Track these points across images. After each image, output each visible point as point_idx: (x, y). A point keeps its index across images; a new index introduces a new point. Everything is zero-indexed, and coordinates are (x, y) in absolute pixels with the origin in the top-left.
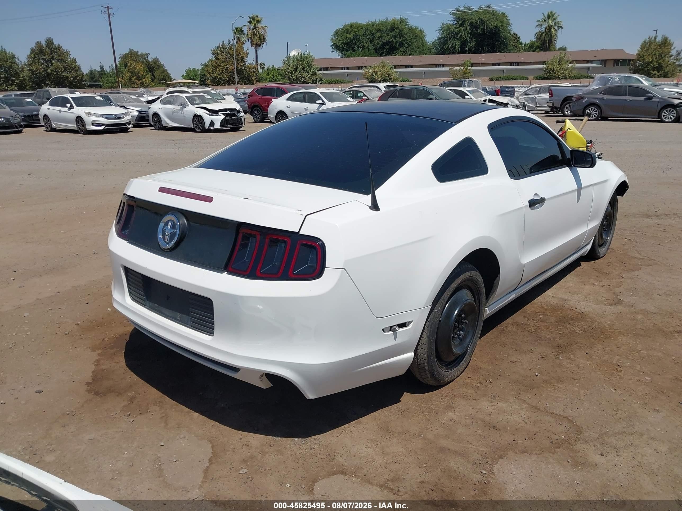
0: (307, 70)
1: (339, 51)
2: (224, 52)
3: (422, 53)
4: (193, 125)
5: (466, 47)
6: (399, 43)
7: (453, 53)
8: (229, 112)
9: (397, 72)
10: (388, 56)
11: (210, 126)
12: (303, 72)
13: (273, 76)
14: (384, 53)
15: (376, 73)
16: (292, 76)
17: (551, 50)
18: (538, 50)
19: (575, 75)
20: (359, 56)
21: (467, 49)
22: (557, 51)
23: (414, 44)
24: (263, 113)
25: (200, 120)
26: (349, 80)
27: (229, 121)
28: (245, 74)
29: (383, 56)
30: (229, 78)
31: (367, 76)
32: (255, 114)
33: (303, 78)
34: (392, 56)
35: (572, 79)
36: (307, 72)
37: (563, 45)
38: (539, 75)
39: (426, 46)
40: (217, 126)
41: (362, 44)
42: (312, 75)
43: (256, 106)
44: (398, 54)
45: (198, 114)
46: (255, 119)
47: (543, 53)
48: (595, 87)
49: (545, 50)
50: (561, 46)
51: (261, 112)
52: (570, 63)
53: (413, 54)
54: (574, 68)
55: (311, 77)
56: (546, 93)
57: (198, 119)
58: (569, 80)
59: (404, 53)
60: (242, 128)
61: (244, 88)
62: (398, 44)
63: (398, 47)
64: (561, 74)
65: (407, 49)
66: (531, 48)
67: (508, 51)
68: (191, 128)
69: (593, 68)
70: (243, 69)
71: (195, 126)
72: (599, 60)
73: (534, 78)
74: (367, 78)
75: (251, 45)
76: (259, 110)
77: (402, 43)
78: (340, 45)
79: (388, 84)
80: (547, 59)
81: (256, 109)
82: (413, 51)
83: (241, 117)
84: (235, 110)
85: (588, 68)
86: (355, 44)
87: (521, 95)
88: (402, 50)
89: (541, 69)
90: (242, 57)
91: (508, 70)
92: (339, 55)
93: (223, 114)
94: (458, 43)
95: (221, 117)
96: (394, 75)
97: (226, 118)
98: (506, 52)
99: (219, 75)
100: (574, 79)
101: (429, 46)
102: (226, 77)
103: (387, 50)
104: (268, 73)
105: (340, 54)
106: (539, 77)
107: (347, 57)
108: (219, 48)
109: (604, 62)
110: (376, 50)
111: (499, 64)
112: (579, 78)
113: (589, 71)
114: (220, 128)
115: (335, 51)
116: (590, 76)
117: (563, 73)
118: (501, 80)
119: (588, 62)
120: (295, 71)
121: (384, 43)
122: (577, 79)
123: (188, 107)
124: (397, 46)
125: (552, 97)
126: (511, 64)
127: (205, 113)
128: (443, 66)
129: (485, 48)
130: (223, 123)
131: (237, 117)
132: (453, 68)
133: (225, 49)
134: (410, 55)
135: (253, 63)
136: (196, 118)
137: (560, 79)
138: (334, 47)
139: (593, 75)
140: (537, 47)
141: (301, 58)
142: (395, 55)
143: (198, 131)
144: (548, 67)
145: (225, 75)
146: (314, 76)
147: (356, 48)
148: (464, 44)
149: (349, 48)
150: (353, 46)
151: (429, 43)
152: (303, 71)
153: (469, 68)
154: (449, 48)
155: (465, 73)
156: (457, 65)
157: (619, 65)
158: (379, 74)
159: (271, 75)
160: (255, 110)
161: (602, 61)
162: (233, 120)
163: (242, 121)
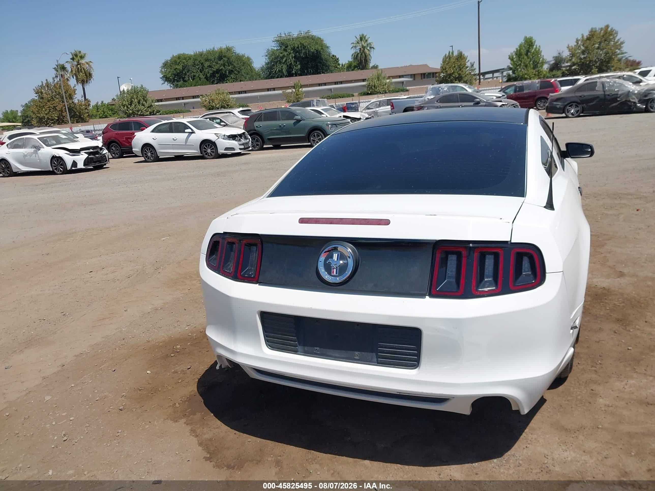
0: (143, 103)
1: (170, 83)
2: (49, 90)
3: (252, 79)
4: (52, 167)
5: (293, 71)
6: (229, 71)
7: (281, 77)
8: (92, 151)
9: (234, 98)
10: (220, 84)
11: (72, 167)
12: (139, 106)
13: (103, 111)
14: (215, 81)
15: (213, 100)
16: (128, 111)
17: (367, 69)
18: (356, 69)
19: (393, 89)
20: (191, 86)
21: (294, 72)
22: (370, 69)
23: (243, 71)
24: (122, 148)
25: (60, 162)
26: (186, 110)
27: (93, 159)
28: (76, 112)
29: (214, 84)
30: (58, 117)
31: (204, 104)
32: (113, 150)
33: (140, 111)
34: (223, 83)
35: (391, 93)
36: (143, 105)
37: (375, 64)
38: (362, 91)
39: (255, 72)
40: (81, 165)
41: (193, 74)
42: (148, 107)
43: (113, 142)
44: (229, 81)
45: (57, 156)
46: (113, 155)
47: (360, 71)
48: (430, 97)
49: (362, 69)
50: (373, 65)
51: (119, 147)
52: (387, 79)
53: (243, 80)
54: (392, 83)
55: (147, 110)
56: (385, 106)
57: (58, 160)
58: (389, 94)
59: (235, 80)
60: (106, 165)
61: (79, 126)
62: (227, 72)
63: (229, 74)
64: (381, 89)
65: (237, 76)
66: (350, 67)
67: (330, 72)
68: (50, 171)
69: (407, 81)
70: (73, 107)
71: (54, 168)
72: (409, 75)
73: (358, 94)
74: (205, 106)
75: (77, 82)
76: (117, 146)
77: (232, 71)
78: (170, 77)
79: (241, 109)
80: (368, 76)
81: (114, 145)
82: (243, 77)
83: (105, 154)
84: (97, 147)
85: (403, 82)
86: (185, 74)
87: (364, 110)
88: (232, 77)
89: (364, 86)
90: (70, 95)
91: (335, 89)
92: (171, 87)
93: (85, 153)
94: (285, 67)
95: (83, 156)
96: (231, 101)
97: (90, 157)
98: (329, 73)
99: (46, 114)
100: (392, 93)
101: (257, 71)
102: (55, 116)
103: (218, 78)
104: (98, 109)
105: (172, 85)
106: (363, 93)
107: (180, 87)
108: (42, 86)
109: (413, 76)
110: (206, 78)
111: (325, 84)
112: (397, 92)
113: (403, 85)
114: (84, 167)
115: (166, 83)
116: (405, 89)
117: (383, 88)
118: (330, 99)
119: (400, 77)
120: (131, 105)
121: (214, 72)
122: (395, 92)
123: (43, 149)
124: (227, 74)
125: (393, 108)
126: (336, 83)
127: (66, 153)
128: (274, 89)
129: (310, 71)
130: (86, 162)
131: (101, 154)
132: (285, 91)
133: (50, 87)
134: (240, 81)
135: (82, 100)
136: (55, 160)
137: (381, 94)
138: (164, 79)
139: (407, 88)
140: (355, 67)
141: (135, 92)
142: (227, 83)
143: (58, 173)
144: (370, 83)
145: (53, 114)
146: (151, 108)
147: (186, 78)
148: (290, 68)
149: (180, 79)
150: (183, 76)
151: (257, 69)
152: (139, 104)
153: (300, 89)
154: (277, 72)
155: (297, 95)
156: (288, 88)
157: (425, 78)
158: (216, 102)
159: (101, 111)
160: (112, 146)
161: (411, 75)
162: (97, 158)
163: (106, 158)
